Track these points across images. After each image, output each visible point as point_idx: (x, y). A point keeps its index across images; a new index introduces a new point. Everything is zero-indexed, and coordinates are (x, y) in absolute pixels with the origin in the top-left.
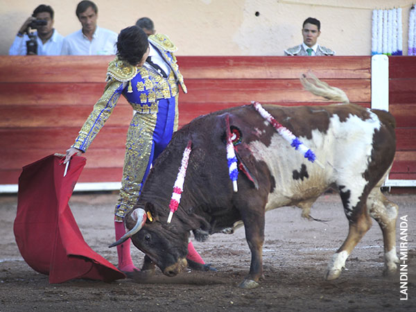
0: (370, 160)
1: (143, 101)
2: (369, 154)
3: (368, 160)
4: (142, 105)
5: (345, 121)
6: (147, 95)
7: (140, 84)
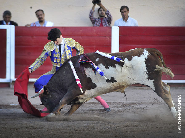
0: (148, 72)
1: (55, 61)
2: (146, 70)
3: (146, 73)
4: (55, 62)
5: (131, 60)
6: (57, 59)
7: (54, 54)
